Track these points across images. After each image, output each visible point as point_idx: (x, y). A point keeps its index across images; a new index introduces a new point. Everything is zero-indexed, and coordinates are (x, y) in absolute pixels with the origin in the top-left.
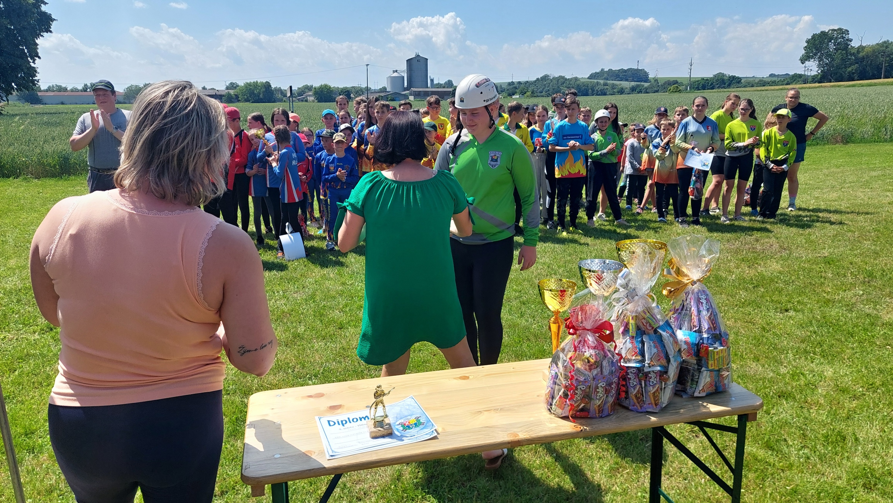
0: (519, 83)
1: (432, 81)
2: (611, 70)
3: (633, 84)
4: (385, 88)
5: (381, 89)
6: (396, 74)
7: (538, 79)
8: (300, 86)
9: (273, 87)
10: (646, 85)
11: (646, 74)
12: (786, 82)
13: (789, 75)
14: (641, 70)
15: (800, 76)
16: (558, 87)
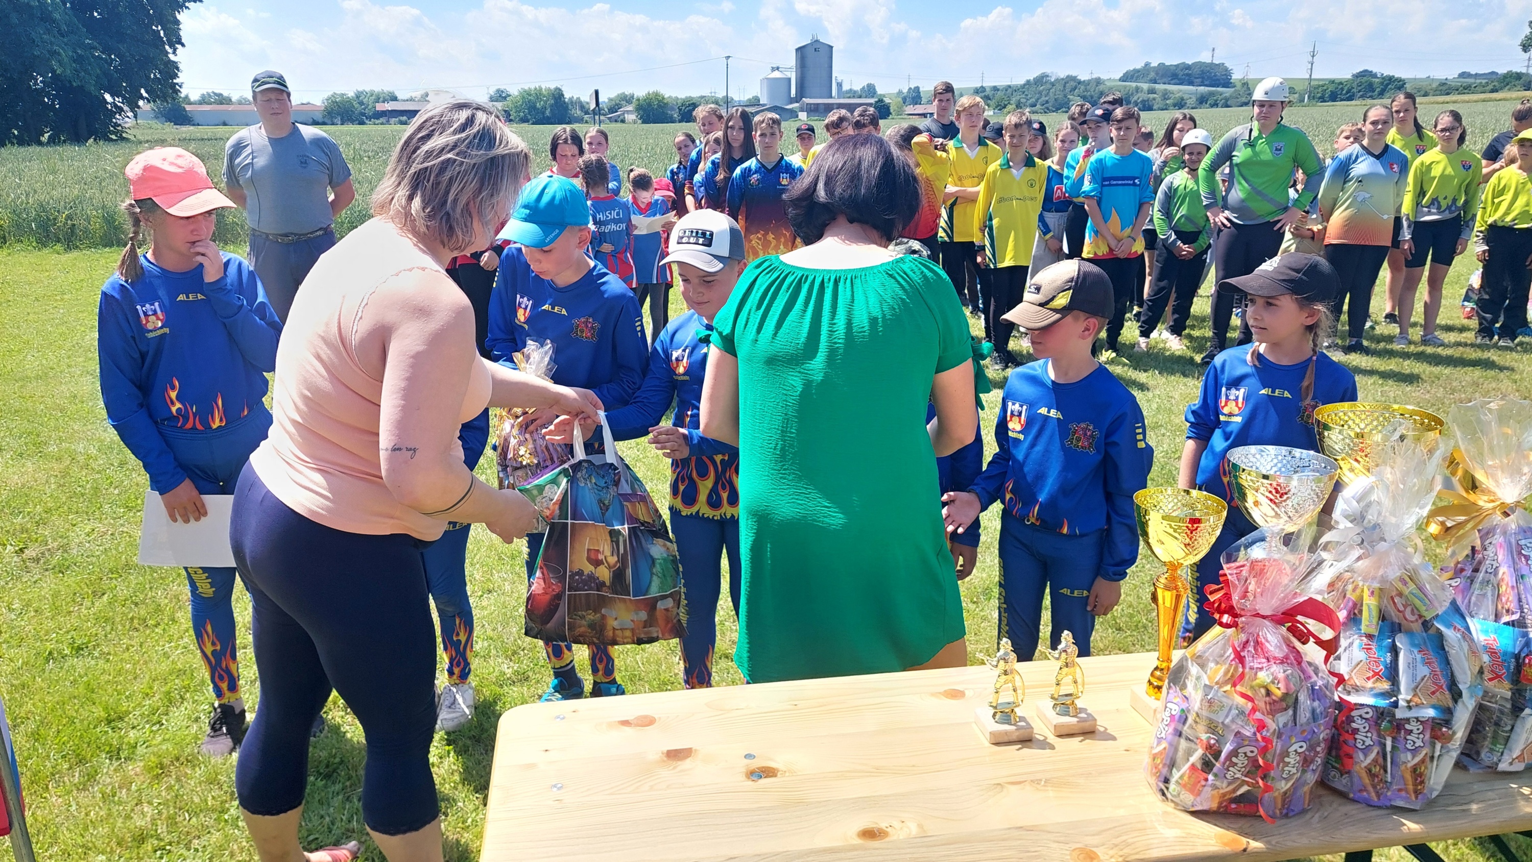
0: (995, 89)
1: (840, 85)
2: (1163, 64)
3: (1202, 89)
4: (757, 99)
5: (749, 100)
6: (777, 74)
7: (1028, 82)
8: (613, 95)
9: (567, 96)
10: (1227, 91)
11: (1227, 73)
12: (1490, 87)
13: (1497, 74)
14: (1218, 65)
15: (1519, 76)
16: (1065, 96)
